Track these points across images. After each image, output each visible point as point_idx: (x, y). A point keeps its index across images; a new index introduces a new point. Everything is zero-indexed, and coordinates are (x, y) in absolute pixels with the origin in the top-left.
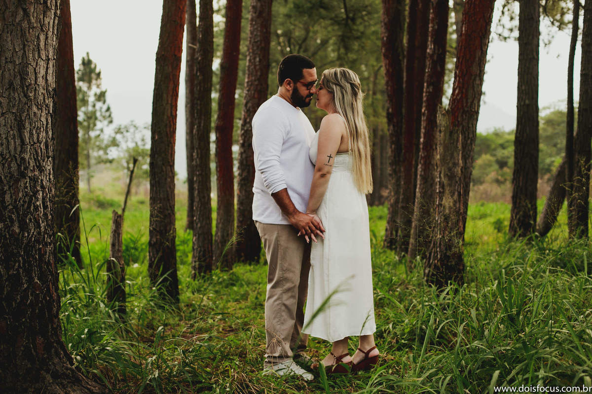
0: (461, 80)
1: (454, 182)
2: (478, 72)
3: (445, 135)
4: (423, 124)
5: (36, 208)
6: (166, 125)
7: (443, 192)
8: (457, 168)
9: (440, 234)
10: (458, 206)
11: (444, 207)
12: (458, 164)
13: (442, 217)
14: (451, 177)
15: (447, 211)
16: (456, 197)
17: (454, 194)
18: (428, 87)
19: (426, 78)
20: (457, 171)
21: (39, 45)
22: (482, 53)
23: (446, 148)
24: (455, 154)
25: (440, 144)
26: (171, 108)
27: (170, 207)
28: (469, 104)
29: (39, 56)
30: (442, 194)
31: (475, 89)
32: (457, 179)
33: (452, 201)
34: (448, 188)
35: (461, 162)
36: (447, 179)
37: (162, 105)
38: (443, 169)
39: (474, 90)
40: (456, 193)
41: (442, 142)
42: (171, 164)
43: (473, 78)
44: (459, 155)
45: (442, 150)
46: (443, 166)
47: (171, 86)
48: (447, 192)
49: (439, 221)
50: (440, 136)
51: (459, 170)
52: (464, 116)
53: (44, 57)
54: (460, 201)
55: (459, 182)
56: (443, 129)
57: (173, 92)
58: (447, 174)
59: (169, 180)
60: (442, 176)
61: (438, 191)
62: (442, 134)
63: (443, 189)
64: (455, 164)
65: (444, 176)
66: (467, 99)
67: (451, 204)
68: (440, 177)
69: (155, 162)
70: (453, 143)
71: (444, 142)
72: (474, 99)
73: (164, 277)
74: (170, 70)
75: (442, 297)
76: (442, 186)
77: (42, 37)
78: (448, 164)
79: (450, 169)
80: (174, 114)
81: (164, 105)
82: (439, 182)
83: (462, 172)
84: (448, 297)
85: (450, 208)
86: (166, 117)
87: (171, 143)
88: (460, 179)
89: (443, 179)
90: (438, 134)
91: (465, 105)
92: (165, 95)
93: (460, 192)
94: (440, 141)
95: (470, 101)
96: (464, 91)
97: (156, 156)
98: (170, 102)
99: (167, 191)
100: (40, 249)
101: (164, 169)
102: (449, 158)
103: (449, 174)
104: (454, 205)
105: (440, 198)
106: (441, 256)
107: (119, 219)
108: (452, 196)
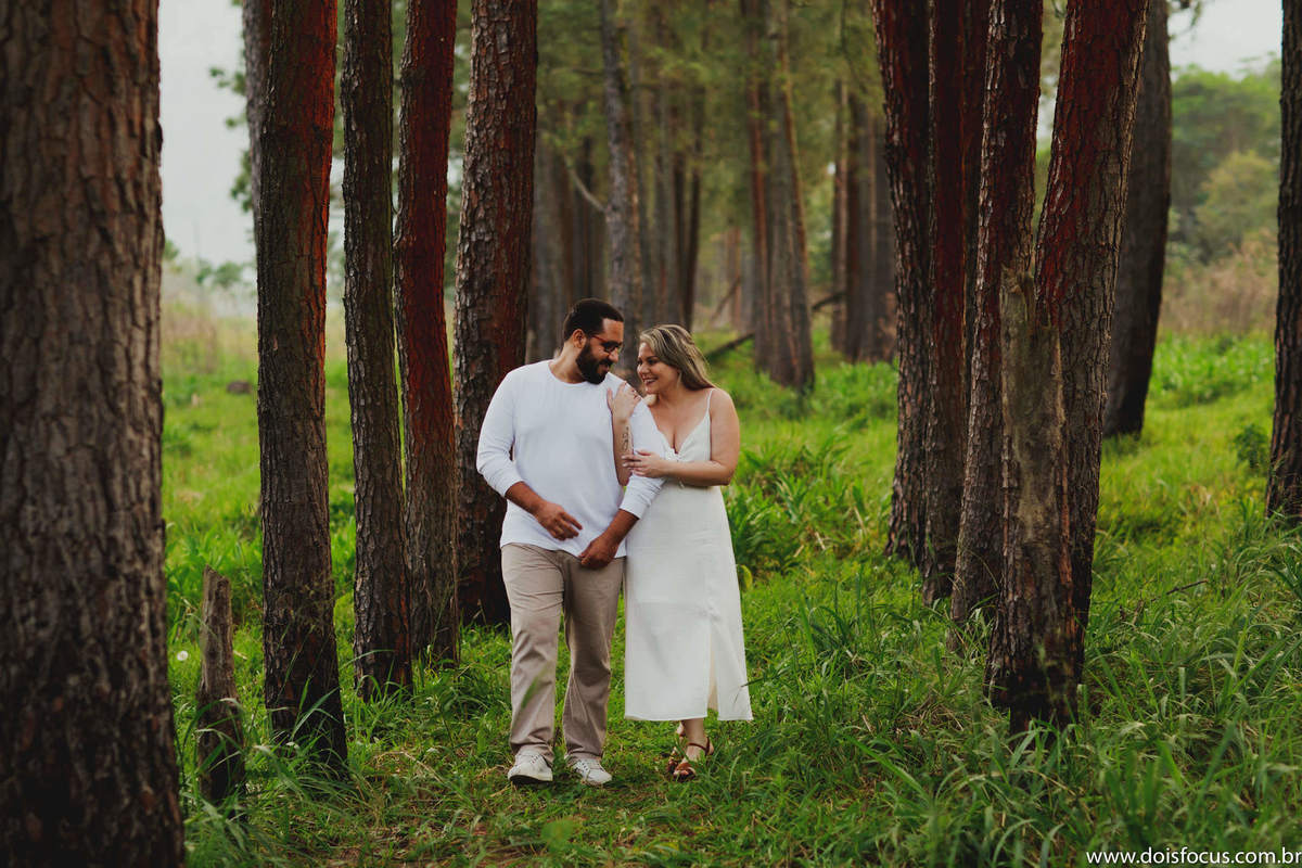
0: (1069, 166)
1: (1044, 463)
2: (1114, 143)
3: (1019, 347)
4: (983, 238)
5: (140, 638)
6: (299, 314)
7: (1019, 489)
8: (1052, 427)
9: (1014, 591)
10: (1056, 521)
11: (1023, 527)
12: (1054, 415)
13: (1018, 549)
14: (1038, 450)
15: (1030, 535)
16: (1051, 498)
17: (1045, 491)
18: (992, 135)
19: (987, 108)
20: (1052, 436)
21: (132, 298)
22: (1121, 93)
23: (1023, 379)
24: (1046, 393)
25: (1009, 368)
26: (311, 267)
27: (319, 526)
28: (1092, 227)
29: (135, 323)
30: (1015, 491)
31: (1106, 188)
32: (1053, 454)
33: (1040, 509)
34: (1032, 478)
35: (1061, 411)
36: (1026, 455)
37: (289, 261)
38: (1016, 428)
39: (1103, 190)
40: (1052, 491)
41: (1013, 363)
42: (317, 413)
43: (1100, 158)
44: (1055, 395)
45: (1013, 384)
46: (1015, 423)
47: (309, 208)
48: (1028, 487)
49: (1011, 560)
50: (1008, 349)
51: (1058, 432)
52: (1080, 260)
53: (142, 322)
54: (1060, 510)
55: (1056, 463)
56: (1013, 331)
57: (314, 225)
58: (1028, 444)
59: (312, 456)
60: (1015, 447)
61: (1005, 485)
62: (1012, 344)
63: (1018, 480)
64: (1047, 419)
65: (1020, 448)
66: (1085, 216)
67: (1040, 518)
68: (1011, 452)
69: (273, 411)
70: (1040, 366)
71: (1018, 364)
72: (1104, 214)
73: (312, 711)
74: (304, 166)
75: (1016, 756)
76: (1017, 474)
77: (137, 282)
78: (1028, 418)
79: (1033, 432)
80: (317, 283)
81: (293, 259)
82: (1009, 463)
83: (1064, 436)
84: (1033, 755)
85: (1037, 527)
86: (297, 292)
87: (313, 359)
88: (1059, 454)
89: (1017, 456)
90: (1003, 341)
91: (1080, 230)
92: (293, 236)
93: (1061, 487)
94: (1008, 361)
95: (1092, 220)
96: (1077, 192)
97: (277, 394)
98: (306, 252)
99: (309, 486)
100: (149, 722)
101: (299, 428)
102: (1030, 404)
103: (1032, 443)
104: (1047, 520)
105: (1012, 504)
106: (1018, 646)
107: (222, 590)
108: (1041, 499)
